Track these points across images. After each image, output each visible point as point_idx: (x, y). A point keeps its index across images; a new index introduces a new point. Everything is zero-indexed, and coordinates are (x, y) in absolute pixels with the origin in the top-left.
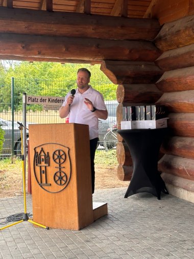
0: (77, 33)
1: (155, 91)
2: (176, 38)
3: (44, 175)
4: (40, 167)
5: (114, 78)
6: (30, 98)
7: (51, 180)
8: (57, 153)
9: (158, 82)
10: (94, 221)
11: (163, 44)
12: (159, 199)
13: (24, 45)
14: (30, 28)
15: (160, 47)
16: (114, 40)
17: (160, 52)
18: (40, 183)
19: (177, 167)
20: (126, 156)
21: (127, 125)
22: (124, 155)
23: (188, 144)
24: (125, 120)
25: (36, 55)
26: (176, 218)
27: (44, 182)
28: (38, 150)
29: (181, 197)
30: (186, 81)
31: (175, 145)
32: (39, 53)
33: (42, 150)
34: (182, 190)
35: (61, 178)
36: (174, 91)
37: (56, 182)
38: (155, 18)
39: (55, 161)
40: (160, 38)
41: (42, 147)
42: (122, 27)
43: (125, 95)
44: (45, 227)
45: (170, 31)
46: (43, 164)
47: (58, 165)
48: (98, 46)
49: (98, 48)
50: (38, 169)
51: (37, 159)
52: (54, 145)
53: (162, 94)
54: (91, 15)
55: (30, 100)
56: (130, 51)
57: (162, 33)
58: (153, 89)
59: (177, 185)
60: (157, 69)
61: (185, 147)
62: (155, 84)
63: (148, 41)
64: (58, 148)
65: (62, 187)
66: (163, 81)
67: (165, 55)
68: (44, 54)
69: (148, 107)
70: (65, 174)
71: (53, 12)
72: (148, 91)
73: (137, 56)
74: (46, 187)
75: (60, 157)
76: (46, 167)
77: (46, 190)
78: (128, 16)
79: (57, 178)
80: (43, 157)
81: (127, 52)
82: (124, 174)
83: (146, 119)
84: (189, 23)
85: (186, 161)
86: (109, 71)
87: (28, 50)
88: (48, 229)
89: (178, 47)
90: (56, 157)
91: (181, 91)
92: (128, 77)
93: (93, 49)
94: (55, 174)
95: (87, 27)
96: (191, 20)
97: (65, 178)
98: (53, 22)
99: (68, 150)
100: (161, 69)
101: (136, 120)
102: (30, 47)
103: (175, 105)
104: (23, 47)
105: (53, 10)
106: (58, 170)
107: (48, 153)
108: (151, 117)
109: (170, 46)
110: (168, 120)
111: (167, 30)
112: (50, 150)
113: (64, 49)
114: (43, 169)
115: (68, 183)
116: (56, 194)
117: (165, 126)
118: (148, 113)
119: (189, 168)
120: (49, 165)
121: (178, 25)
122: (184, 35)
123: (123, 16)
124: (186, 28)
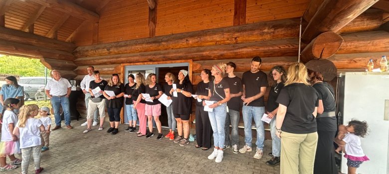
1: (73, 74)
2: (86, 53)
5: (50, 67)
9: (75, 70)
11: (78, 54)
15: (76, 55)
17: (77, 58)
38: (73, 43)
40: (77, 52)
42: (55, 43)
45: (82, 49)
49: (39, 51)
56: (60, 55)
57: (78, 49)
60: (74, 65)
62: (73, 71)
63: (70, 52)
66: (78, 70)
67: (79, 59)
72: (70, 73)
73: (63, 58)
81: (58, 55)
84: (93, 48)
89: (86, 57)
92: (59, 67)
93: (36, 51)
95: (32, 40)
100: (77, 65)
105: (6, 27)
109: (82, 56)
121: (86, 48)
122: (90, 52)
123: (54, 39)
124: (92, 50)
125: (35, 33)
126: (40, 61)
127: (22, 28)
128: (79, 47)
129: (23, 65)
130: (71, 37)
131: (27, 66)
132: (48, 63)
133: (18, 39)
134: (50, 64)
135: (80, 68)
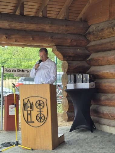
0: (39, 29)
1: (86, 65)
2: (101, 33)
3: (29, 116)
4: (27, 111)
6: (6, 70)
7: (34, 119)
8: (38, 102)
9: (87, 60)
10: (59, 145)
11: (92, 36)
12: (92, 132)
13: (7, 36)
14: (11, 25)
15: (89, 39)
16: (61, 34)
17: (89, 41)
18: (27, 121)
19: (102, 112)
20: (69, 106)
21: (71, 86)
22: (68, 105)
23: (110, 97)
24: (69, 83)
25: (14, 42)
26: (108, 142)
27: (29, 120)
28: (26, 101)
29: (105, 131)
30: (107, 59)
31: (100, 98)
32: (16, 41)
33: (28, 100)
34: (106, 126)
35: (41, 118)
36: (99, 65)
37: (37, 120)
38: (85, 21)
39: (37, 107)
40: (89, 33)
41: (28, 98)
42: (67, 26)
43: (68, 67)
44: (30, 149)
45: (97, 29)
46: (29, 109)
47: (39, 110)
48: (52, 37)
49: (52, 38)
50: (25, 112)
51: (25, 106)
52: (36, 97)
53: (90, 67)
54: (47, 18)
55: (6, 71)
56: (71, 41)
57: (90, 30)
58: (84, 64)
59: (102, 123)
60: (87, 52)
61: (108, 99)
62: (86, 61)
63: (81, 35)
64: (39, 99)
65: (41, 124)
66: (91, 59)
67: (92, 43)
68: (19, 42)
69: (84, 75)
70: (43, 115)
71: (25, 16)
72: (82, 65)
73: (75, 44)
74: (30, 124)
75: (40, 105)
76: (31, 111)
77: (31, 126)
78: (69, 20)
79: (38, 118)
80: (29, 105)
81: (69, 41)
82: (67, 118)
83: (82, 82)
84: (110, 24)
85: (108, 108)
86: (58, 53)
87: (9, 39)
88: (32, 150)
89: (101, 39)
90: (37, 105)
91: (103, 65)
92: (70, 56)
93: (49, 39)
94: (37, 115)
95: (45, 25)
96: (111, 23)
97: (43, 118)
98: (25, 22)
99: (45, 100)
100: (89, 52)
101: (76, 83)
102: (11, 37)
103: (100, 74)
104: (6, 37)
105: (25, 15)
106: (39, 113)
107: (32, 102)
108: (86, 81)
109: (96, 38)
110: (95, 83)
111: (95, 28)
112: (33, 100)
113: (32, 39)
114: (29, 112)
115: (45, 120)
116: (38, 128)
117: (94, 87)
118: (84, 79)
119: (110, 113)
120: (33, 110)
121: (102, 26)
122: (106, 32)
123: (66, 19)
124: (108, 28)
125: (48, 15)
126: (53, 51)
127: (36, 12)
128: (92, 26)
129: (28, 57)
130: (82, 12)
131: (31, 57)
132: (60, 52)
133: (34, 27)
134: (62, 53)
135: (93, 56)
